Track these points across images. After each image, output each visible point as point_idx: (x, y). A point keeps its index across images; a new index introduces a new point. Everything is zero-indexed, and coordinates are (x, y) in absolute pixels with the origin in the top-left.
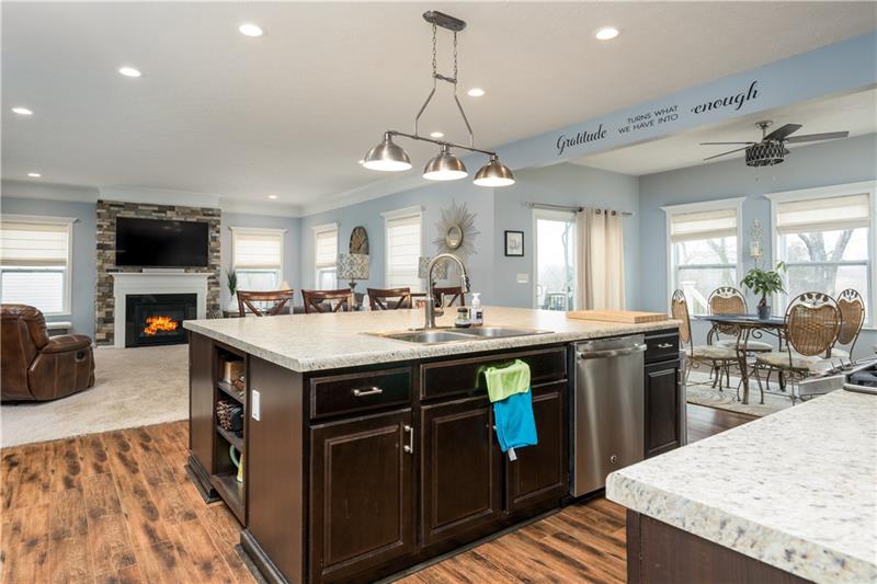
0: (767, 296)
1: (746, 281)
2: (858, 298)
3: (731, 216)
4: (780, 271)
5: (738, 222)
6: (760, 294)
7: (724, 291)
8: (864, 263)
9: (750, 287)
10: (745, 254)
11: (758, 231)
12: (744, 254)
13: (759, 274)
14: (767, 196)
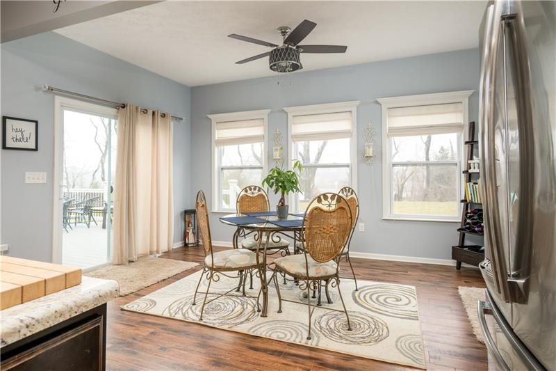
0: (285, 194)
1: (267, 180)
2: (354, 196)
3: (261, 126)
4: (297, 171)
5: (265, 131)
6: (280, 193)
7: (251, 189)
8: (348, 166)
9: (271, 186)
10: (270, 157)
11: (278, 138)
12: (268, 157)
13: (279, 173)
14: (285, 109)
